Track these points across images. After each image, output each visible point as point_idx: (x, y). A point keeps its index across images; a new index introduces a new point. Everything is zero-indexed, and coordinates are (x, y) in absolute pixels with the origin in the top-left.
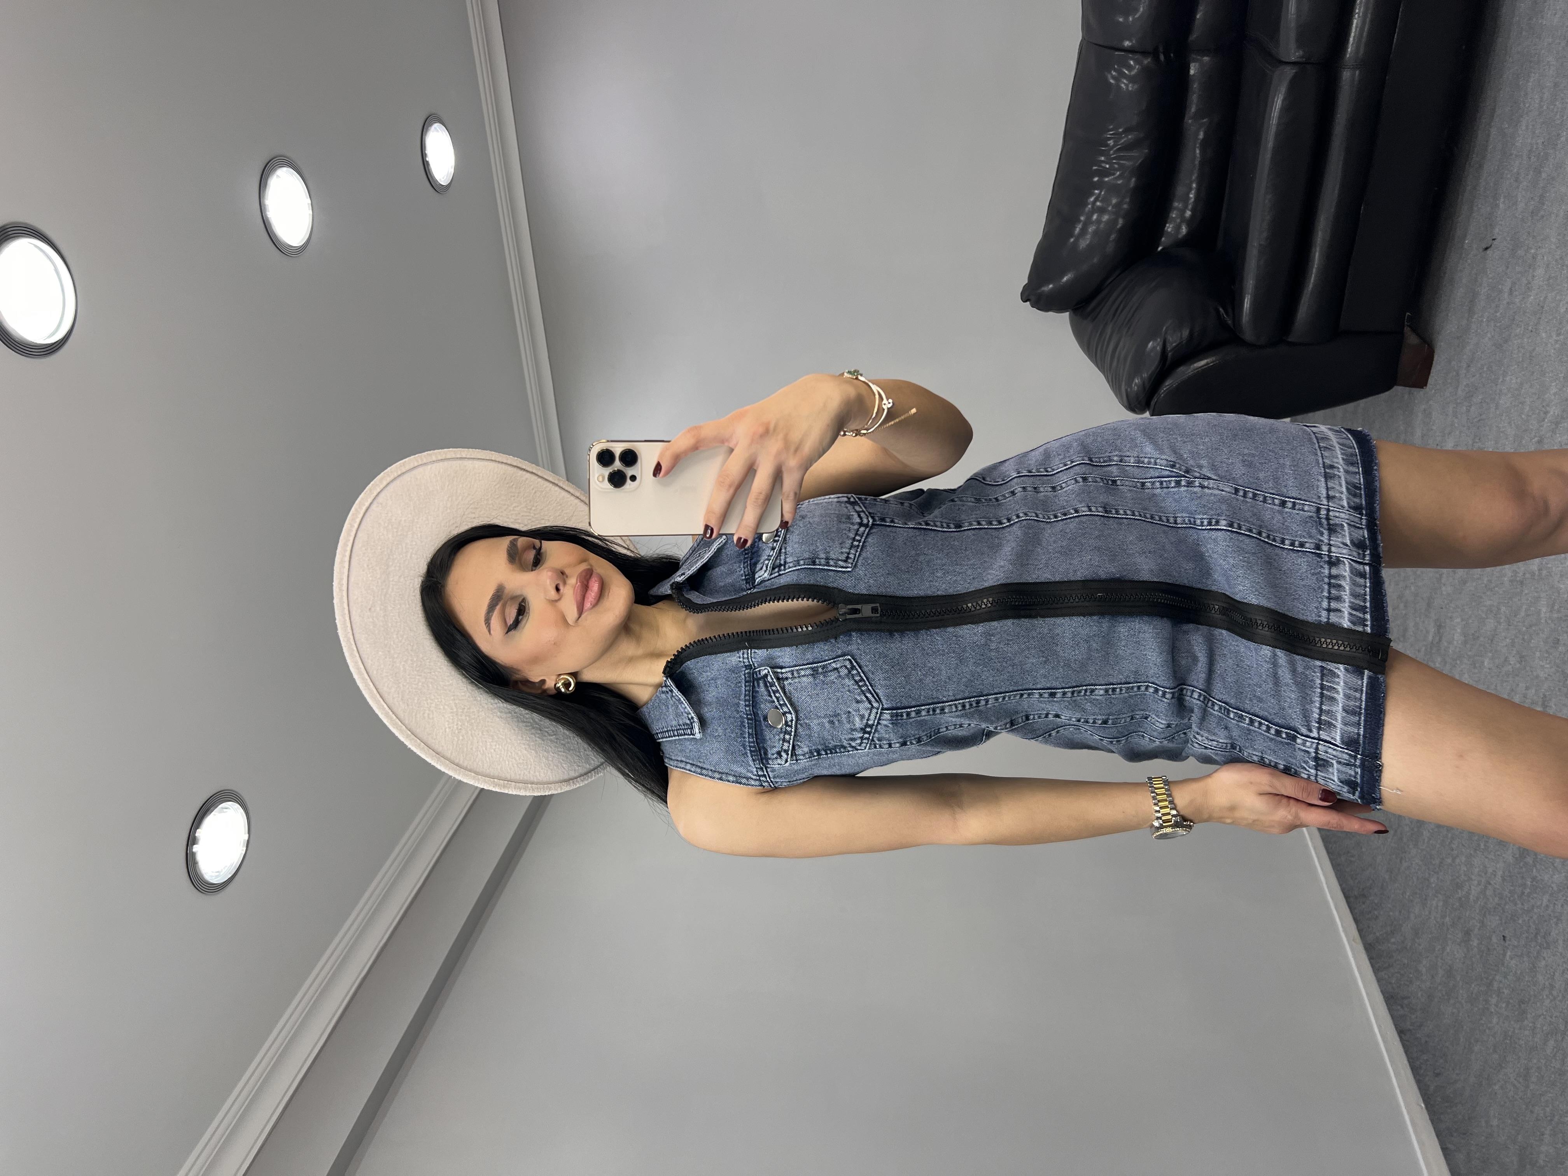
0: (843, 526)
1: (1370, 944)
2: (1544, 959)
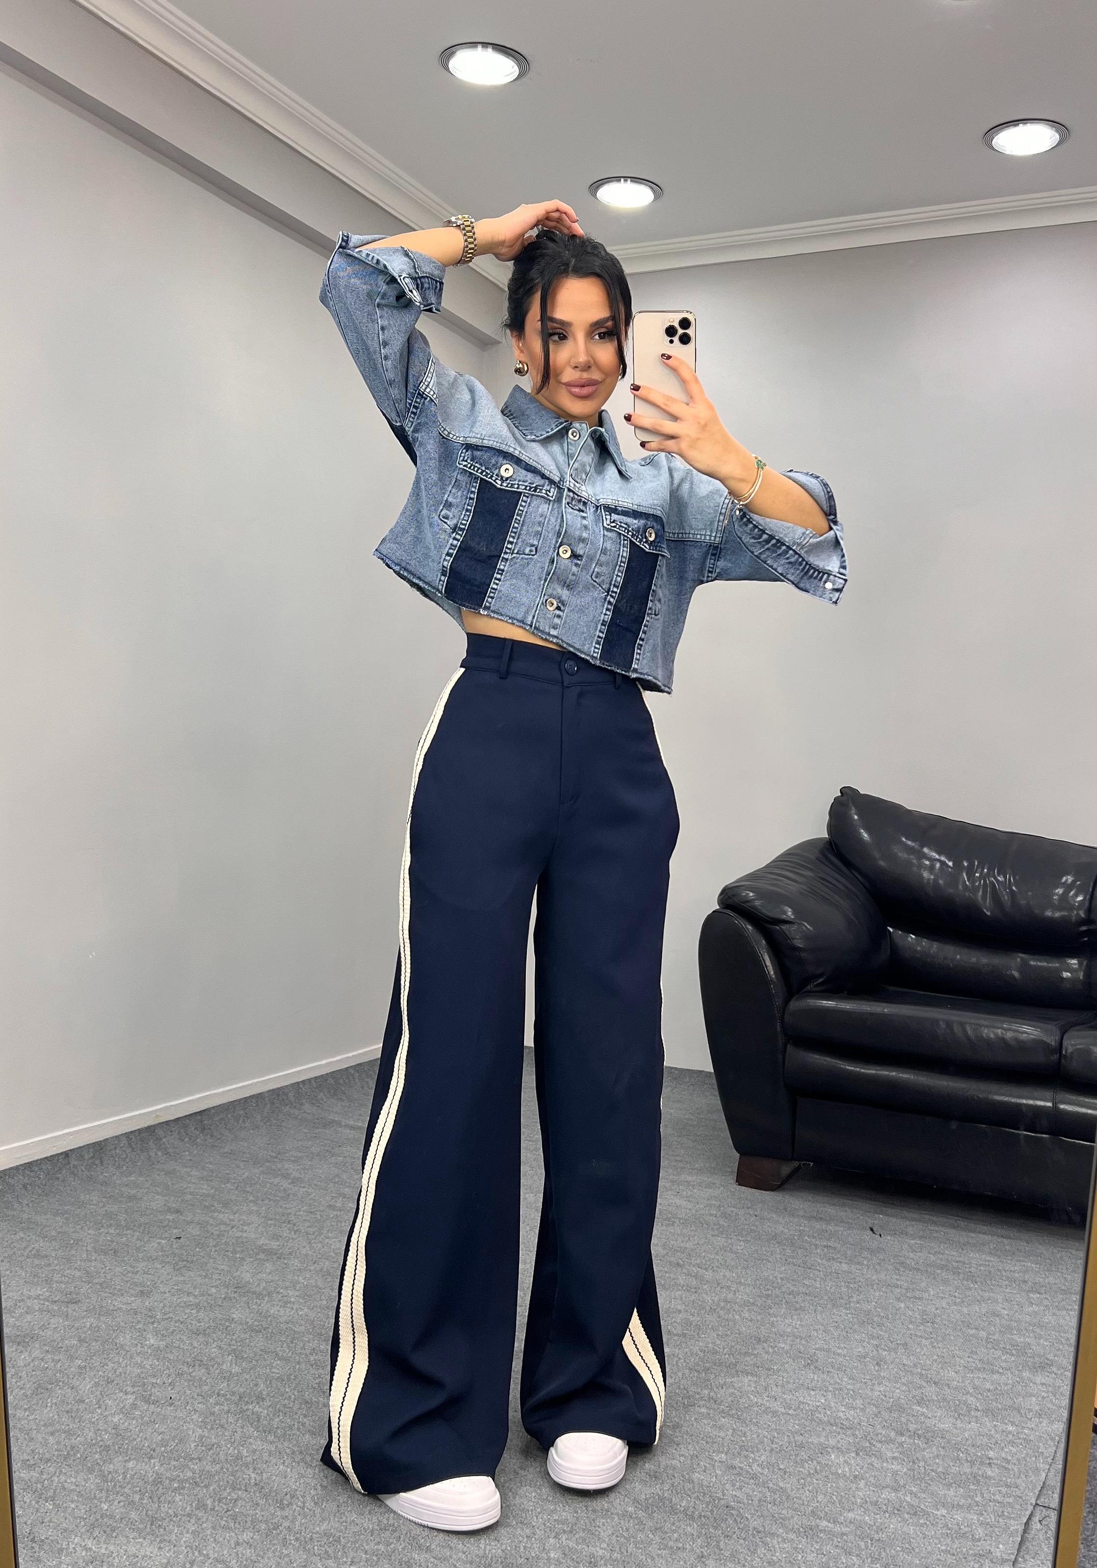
1: (152, 1131)
2: (163, 1267)
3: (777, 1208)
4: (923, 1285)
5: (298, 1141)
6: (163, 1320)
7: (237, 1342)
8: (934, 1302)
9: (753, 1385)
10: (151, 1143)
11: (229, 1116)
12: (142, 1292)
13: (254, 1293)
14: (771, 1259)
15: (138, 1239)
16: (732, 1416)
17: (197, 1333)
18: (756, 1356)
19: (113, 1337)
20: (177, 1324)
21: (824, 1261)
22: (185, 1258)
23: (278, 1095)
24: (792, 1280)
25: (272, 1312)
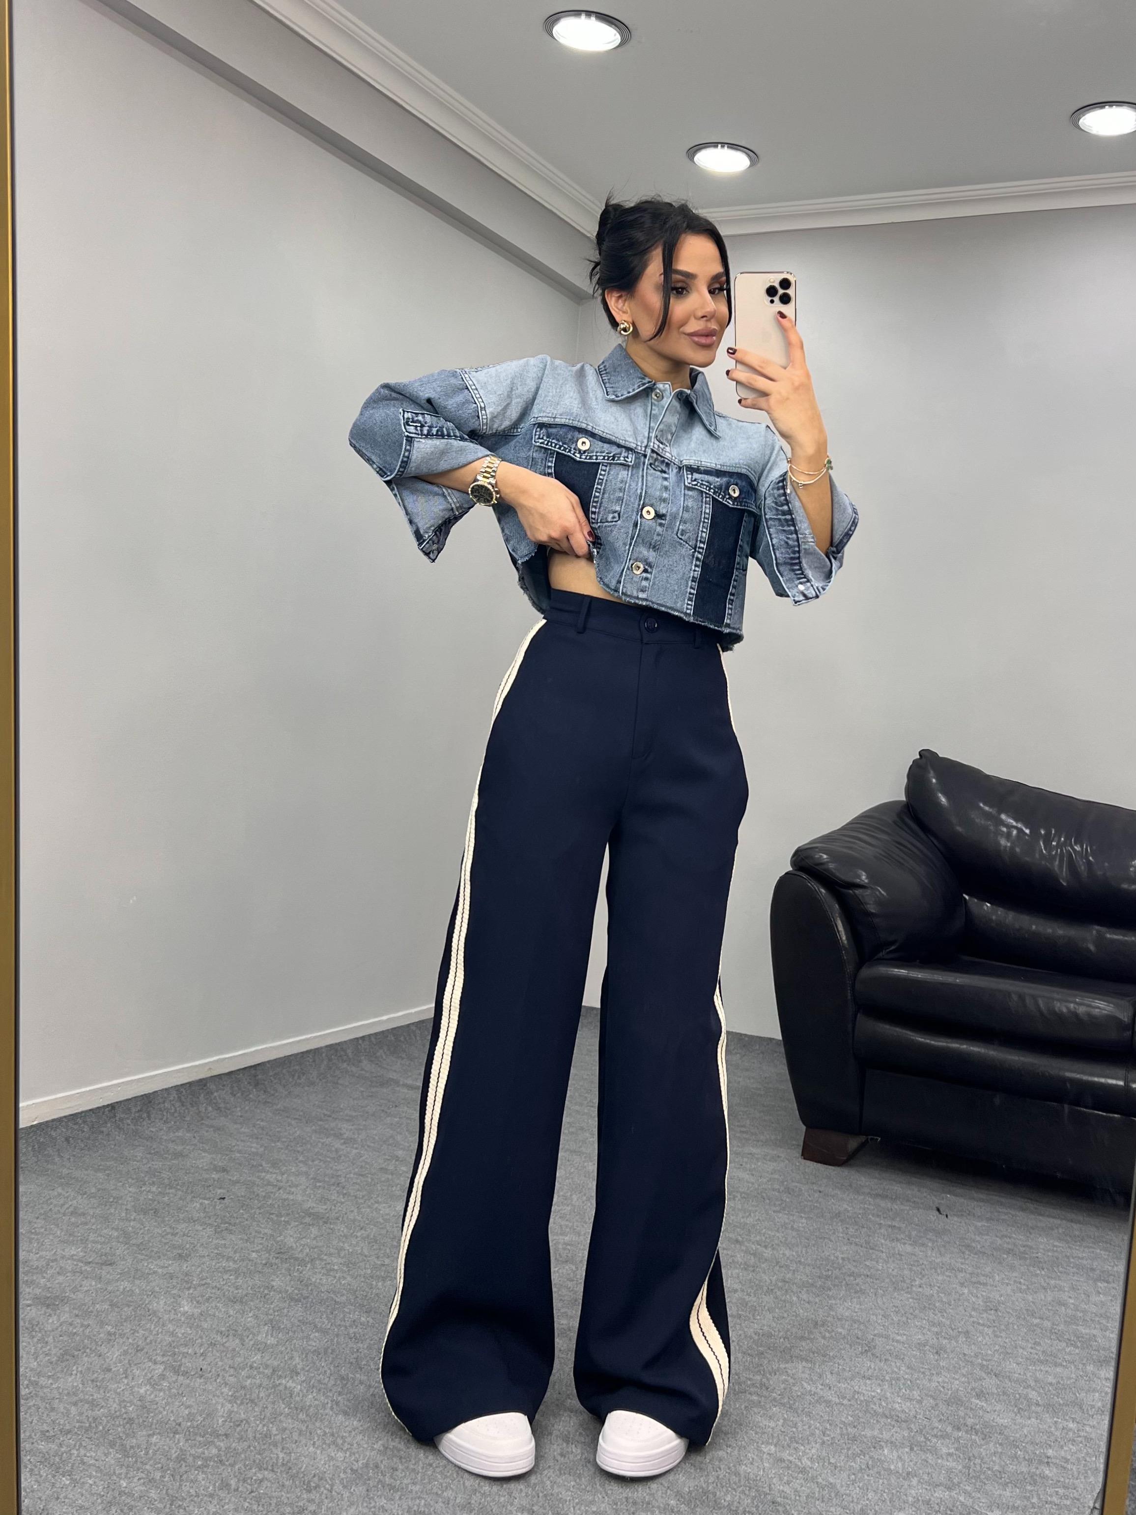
2: (204, 1229)
3: (842, 1185)
4: (988, 1269)
5: (354, 1099)
6: (200, 1285)
7: (274, 1312)
8: (998, 1288)
9: (808, 1372)
10: (202, 1097)
11: (284, 1071)
12: (180, 1255)
13: (296, 1259)
14: (833, 1238)
15: (181, 1199)
16: (784, 1405)
17: (234, 1301)
18: (812, 1340)
19: (147, 1302)
20: (214, 1291)
21: (888, 1242)
22: (227, 1220)
23: (336, 1051)
24: (854, 1261)
25: (314, 1280)
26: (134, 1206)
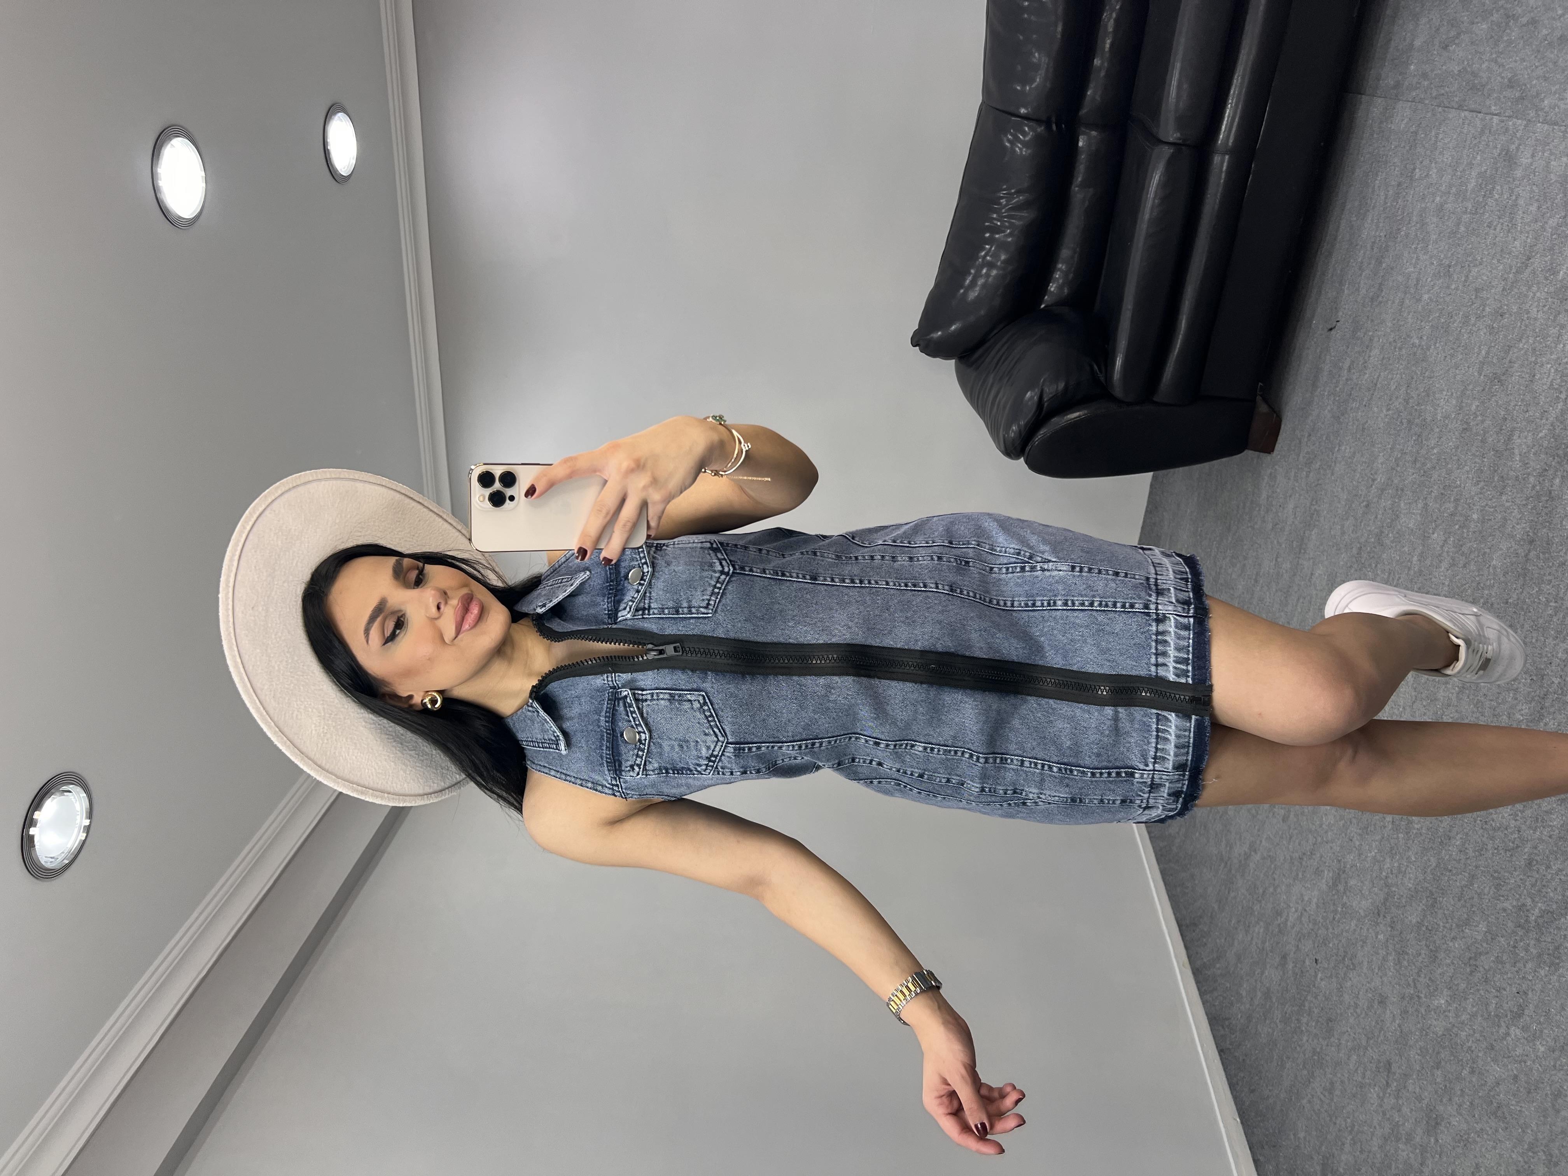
0: (705, 574)
1: (1198, 970)
2: (1350, 979)
4: (1400, 279)
6: (1415, 987)
8: (1423, 267)
9: (1525, 434)
10: (1208, 972)
14: (1363, 421)
15: (1316, 998)
17: (1434, 958)
18: (1486, 432)
20: (1423, 975)
21: (1368, 372)
26: (1324, 1039)
